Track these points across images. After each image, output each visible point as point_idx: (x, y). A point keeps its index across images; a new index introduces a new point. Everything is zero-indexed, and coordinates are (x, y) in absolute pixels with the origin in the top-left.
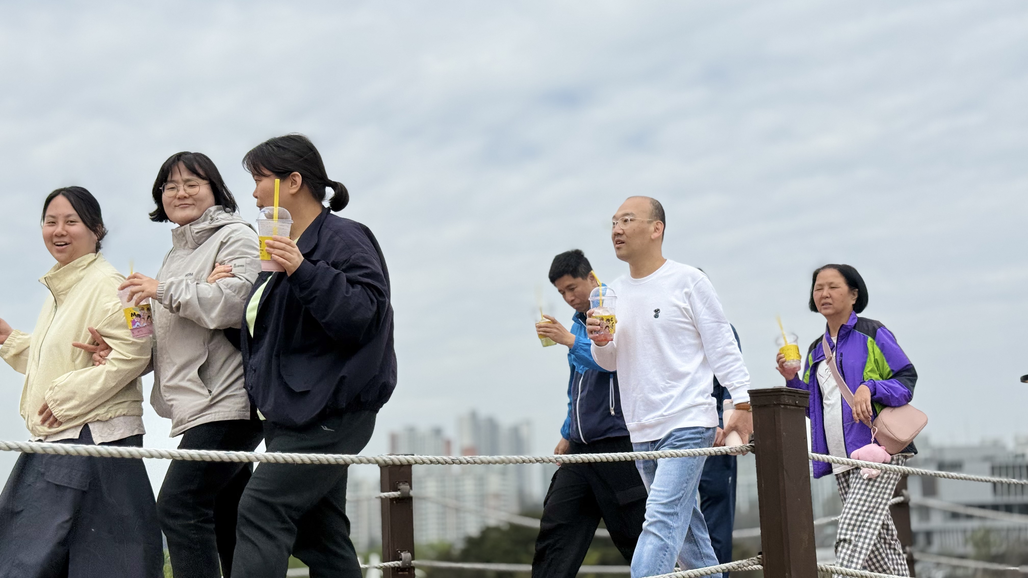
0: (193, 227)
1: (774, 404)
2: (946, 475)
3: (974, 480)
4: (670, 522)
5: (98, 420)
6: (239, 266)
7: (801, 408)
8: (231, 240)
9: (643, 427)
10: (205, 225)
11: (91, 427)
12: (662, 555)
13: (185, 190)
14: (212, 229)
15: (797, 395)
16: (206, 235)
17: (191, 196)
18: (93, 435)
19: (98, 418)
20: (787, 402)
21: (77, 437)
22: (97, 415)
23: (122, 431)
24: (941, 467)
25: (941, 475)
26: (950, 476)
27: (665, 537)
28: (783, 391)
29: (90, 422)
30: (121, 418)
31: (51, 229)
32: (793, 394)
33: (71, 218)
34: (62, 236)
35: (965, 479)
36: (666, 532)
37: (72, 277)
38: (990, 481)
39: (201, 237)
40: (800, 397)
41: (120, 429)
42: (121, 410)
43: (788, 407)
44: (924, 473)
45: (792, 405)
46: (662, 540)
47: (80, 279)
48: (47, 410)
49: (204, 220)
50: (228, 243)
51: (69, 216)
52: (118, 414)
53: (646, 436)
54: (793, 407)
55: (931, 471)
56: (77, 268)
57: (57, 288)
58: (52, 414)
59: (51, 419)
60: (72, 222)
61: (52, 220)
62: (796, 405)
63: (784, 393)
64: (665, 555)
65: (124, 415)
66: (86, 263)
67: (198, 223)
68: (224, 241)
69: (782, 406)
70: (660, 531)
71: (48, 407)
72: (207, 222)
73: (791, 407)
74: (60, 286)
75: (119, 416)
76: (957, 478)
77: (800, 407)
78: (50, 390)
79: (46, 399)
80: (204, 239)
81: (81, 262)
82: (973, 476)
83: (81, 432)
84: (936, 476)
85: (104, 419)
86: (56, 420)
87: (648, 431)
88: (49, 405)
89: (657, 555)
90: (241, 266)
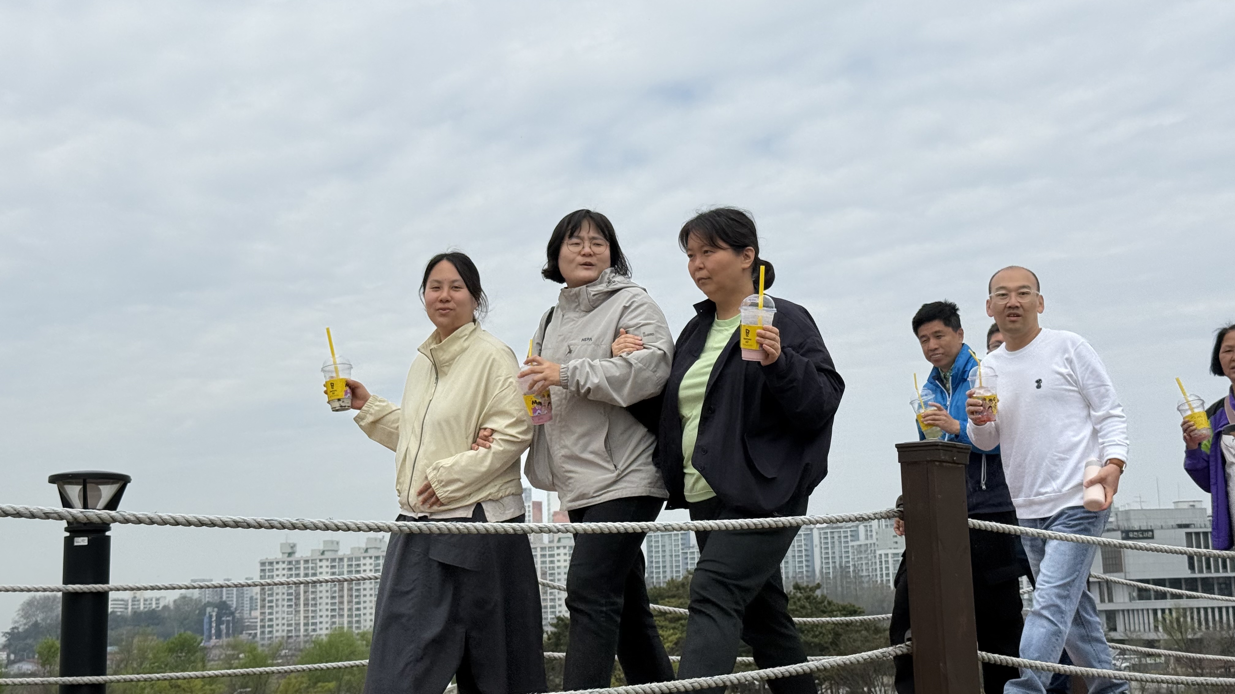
0: (589, 289)
1: (928, 462)
2: (1133, 545)
3: (1166, 551)
4: (1063, 606)
5: (490, 500)
6: (649, 335)
7: (960, 466)
8: (635, 305)
9: (1031, 504)
10: (602, 287)
11: (484, 506)
12: (1054, 640)
13: (590, 248)
14: (608, 292)
15: (955, 450)
16: (602, 298)
17: (595, 254)
18: (487, 514)
19: (490, 497)
20: (943, 458)
21: (470, 516)
22: (490, 494)
23: (512, 510)
24: (1127, 534)
25: (1128, 545)
26: (1138, 547)
27: (1058, 621)
28: (937, 445)
29: (484, 501)
30: (511, 497)
31: (434, 295)
32: (950, 449)
33: (456, 284)
34: (448, 301)
35: (1156, 550)
36: (1059, 616)
37: (456, 347)
38: (1185, 553)
39: (597, 300)
40: (959, 452)
41: (510, 509)
42: (510, 489)
43: (945, 464)
44: (1107, 543)
45: (949, 462)
46: (1056, 625)
47: (464, 350)
48: (430, 490)
49: (601, 283)
50: (632, 308)
51: (454, 281)
52: (507, 493)
53: (1034, 512)
54: (950, 465)
55: (1116, 539)
56: (459, 338)
57: (441, 359)
58: (434, 494)
59: (433, 499)
60: (456, 287)
61: (436, 285)
62: (954, 462)
63: (939, 447)
64: (1057, 640)
65: (513, 494)
66: (467, 332)
67: (594, 285)
68: (627, 305)
69: (937, 463)
70: (1053, 615)
71: (431, 487)
72: (604, 285)
73: (948, 464)
74: (444, 357)
75: (508, 495)
76: (1147, 550)
77: (958, 464)
78: (434, 469)
79: (429, 478)
80: (599, 302)
81: (462, 331)
82: (1166, 547)
83: (474, 512)
84: (1121, 546)
85: (496, 498)
86: (438, 500)
87: (1036, 508)
88: (433, 486)
89: (1050, 639)
90: (651, 334)
